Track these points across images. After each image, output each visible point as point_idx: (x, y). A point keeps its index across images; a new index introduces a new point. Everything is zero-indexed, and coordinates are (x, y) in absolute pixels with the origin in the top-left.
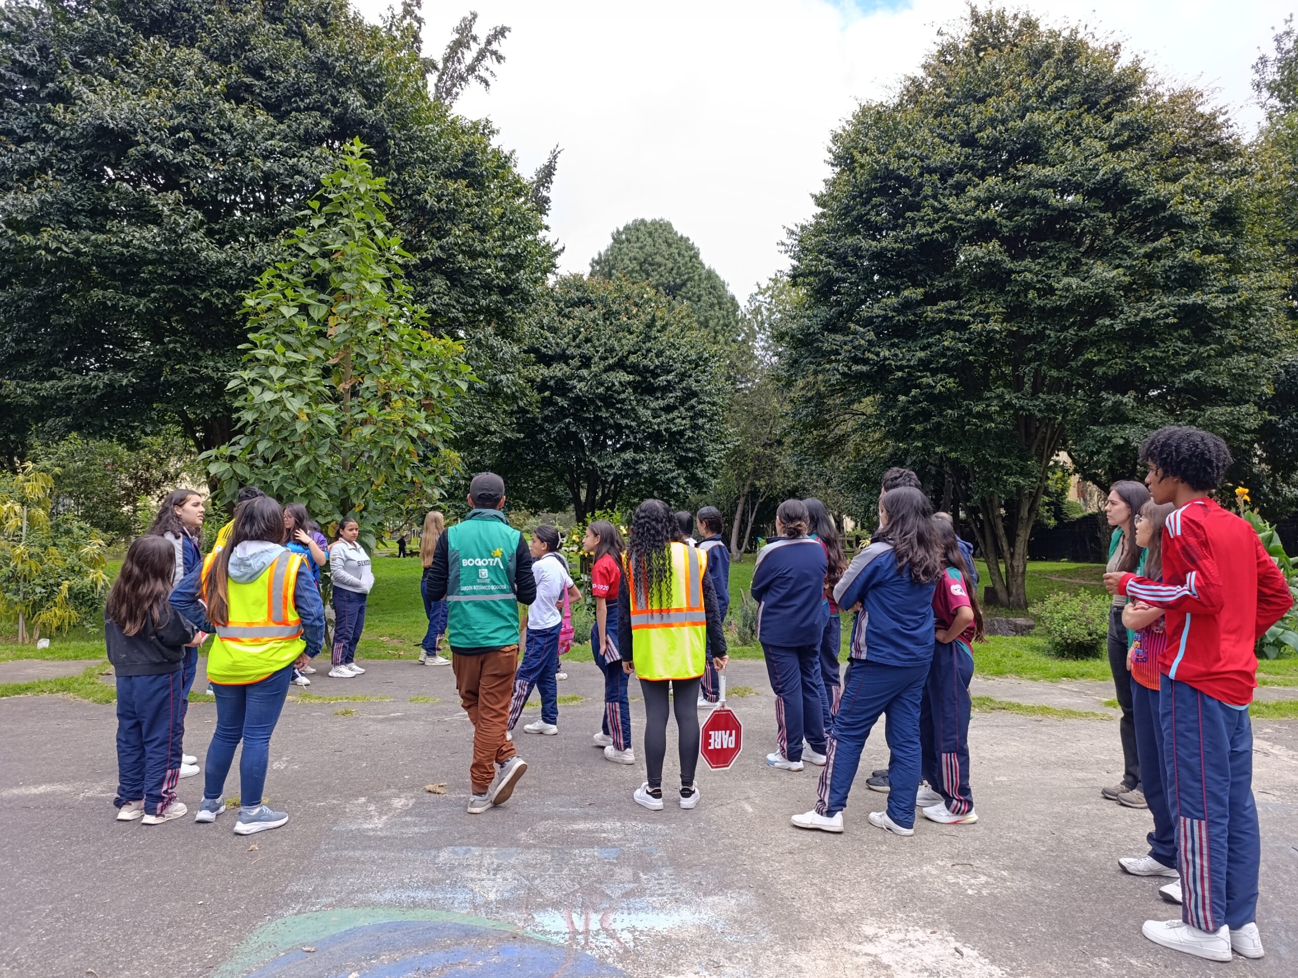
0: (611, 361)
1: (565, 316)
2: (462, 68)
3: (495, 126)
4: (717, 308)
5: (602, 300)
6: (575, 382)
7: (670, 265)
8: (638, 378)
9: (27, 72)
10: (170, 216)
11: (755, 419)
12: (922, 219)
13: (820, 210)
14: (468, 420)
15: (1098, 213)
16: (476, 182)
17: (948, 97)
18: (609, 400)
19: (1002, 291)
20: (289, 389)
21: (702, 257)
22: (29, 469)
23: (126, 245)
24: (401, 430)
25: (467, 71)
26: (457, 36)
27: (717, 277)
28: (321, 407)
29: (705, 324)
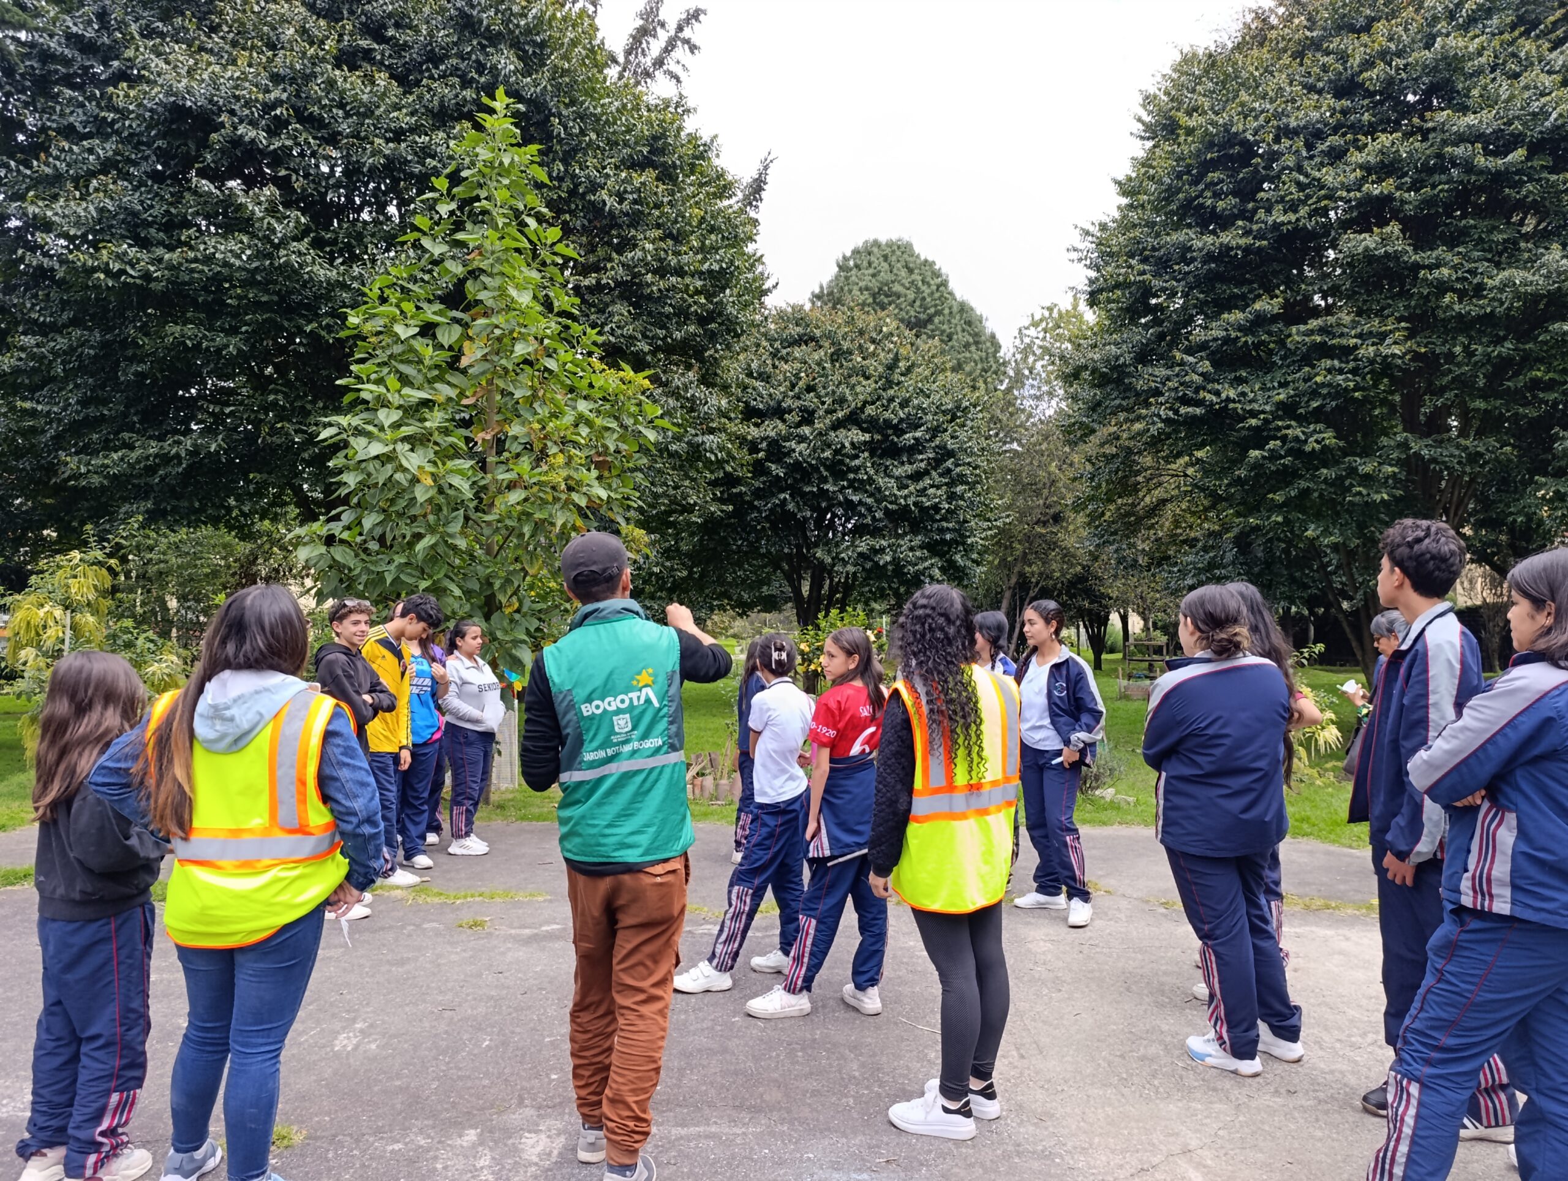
0: (840, 414)
1: (782, 358)
2: (648, 62)
3: (690, 103)
4: (973, 348)
5: (829, 336)
6: (793, 444)
7: (911, 295)
8: (877, 437)
9: (86, 47)
10: (263, 219)
11: (1024, 490)
12: (1282, 200)
13: (1125, 201)
14: (660, 490)
15: (1545, 175)
16: (667, 175)
17: (1310, 29)
18: (837, 468)
19: (1404, 294)
20: (404, 439)
21: (952, 285)
22: (76, 561)
23: (209, 259)
24: (564, 497)
25: (654, 64)
26: (641, 22)
27: (972, 309)
28: (450, 464)
29: (958, 368)
